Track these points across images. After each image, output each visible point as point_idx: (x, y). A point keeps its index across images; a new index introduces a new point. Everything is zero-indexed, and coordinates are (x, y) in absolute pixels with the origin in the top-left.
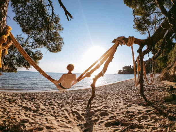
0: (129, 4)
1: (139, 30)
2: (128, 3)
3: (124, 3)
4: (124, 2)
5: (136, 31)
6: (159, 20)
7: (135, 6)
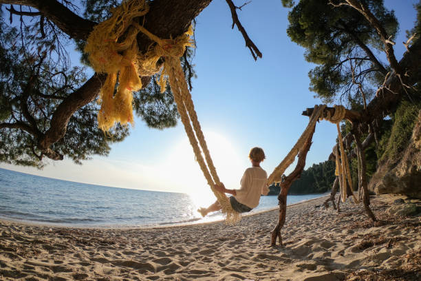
0: (298, 37)
1: (322, 94)
2: (297, 35)
3: (287, 34)
4: (288, 32)
5: (314, 97)
6: (361, 74)
7: (311, 42)
